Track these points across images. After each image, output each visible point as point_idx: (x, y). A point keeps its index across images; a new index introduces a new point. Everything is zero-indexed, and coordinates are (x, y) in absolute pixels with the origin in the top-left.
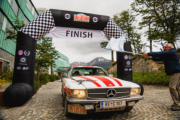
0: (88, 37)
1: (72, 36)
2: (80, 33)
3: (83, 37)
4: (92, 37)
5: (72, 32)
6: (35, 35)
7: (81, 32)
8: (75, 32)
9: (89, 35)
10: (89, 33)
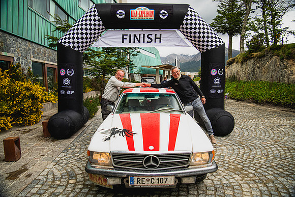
0: (155, 42)
1: (130, 42)
2: (142, 36)
3: (148, 42)
4: (160, 42)
5: (130, 35)
6: (78, 47)
7: (144, 35)
8: (135, 35)
9: (156, 38)
10: (156, 35)
